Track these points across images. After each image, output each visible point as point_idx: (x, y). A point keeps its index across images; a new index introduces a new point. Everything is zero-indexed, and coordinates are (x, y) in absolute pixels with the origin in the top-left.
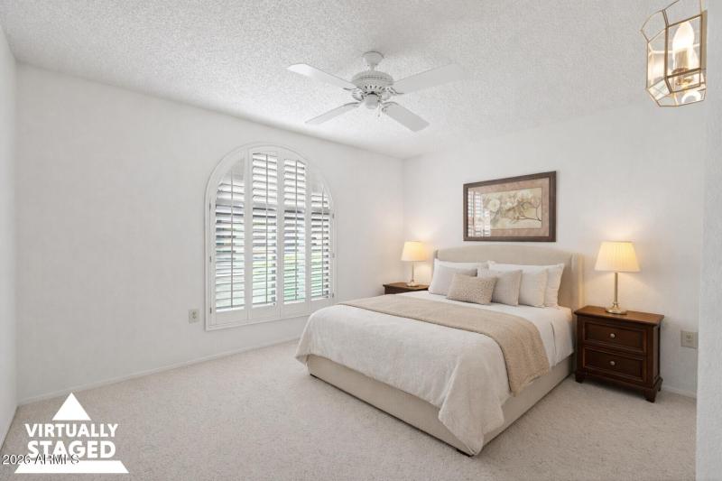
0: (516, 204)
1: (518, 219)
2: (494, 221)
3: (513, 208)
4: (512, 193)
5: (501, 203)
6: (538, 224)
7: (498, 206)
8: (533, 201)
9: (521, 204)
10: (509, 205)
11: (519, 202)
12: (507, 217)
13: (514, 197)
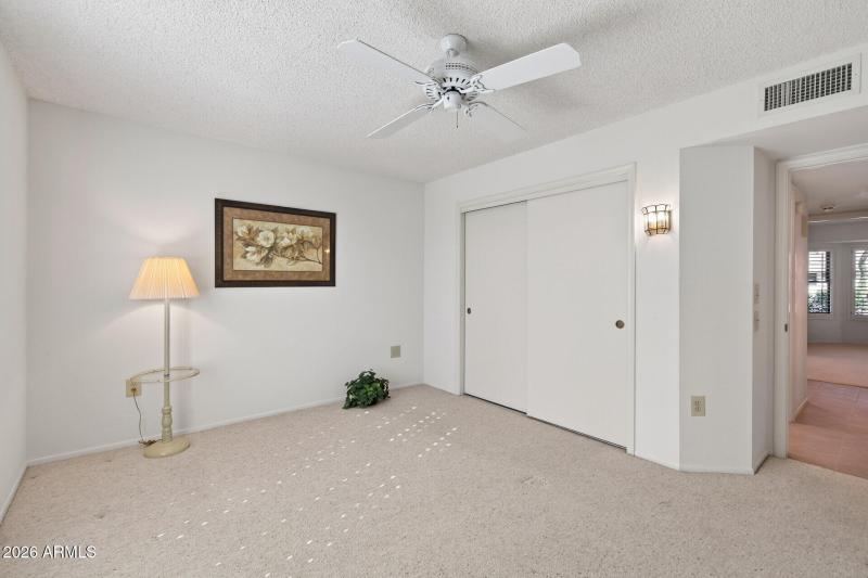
0: (294, 242)
1: (297, 259)
2: (267, 260)
3: (292, 246)
4: (291, 227)
5: (276, 239)
6: (318, 267)
7: (272, 241)
8: (313, 240)
9: (302, 242)
10: (286, 242)
11: (299, 240)
12: (284, 256)
13: (293, 232)
